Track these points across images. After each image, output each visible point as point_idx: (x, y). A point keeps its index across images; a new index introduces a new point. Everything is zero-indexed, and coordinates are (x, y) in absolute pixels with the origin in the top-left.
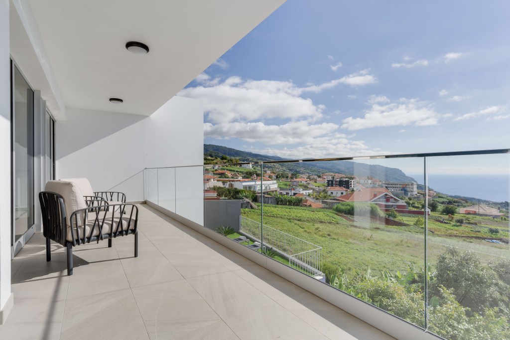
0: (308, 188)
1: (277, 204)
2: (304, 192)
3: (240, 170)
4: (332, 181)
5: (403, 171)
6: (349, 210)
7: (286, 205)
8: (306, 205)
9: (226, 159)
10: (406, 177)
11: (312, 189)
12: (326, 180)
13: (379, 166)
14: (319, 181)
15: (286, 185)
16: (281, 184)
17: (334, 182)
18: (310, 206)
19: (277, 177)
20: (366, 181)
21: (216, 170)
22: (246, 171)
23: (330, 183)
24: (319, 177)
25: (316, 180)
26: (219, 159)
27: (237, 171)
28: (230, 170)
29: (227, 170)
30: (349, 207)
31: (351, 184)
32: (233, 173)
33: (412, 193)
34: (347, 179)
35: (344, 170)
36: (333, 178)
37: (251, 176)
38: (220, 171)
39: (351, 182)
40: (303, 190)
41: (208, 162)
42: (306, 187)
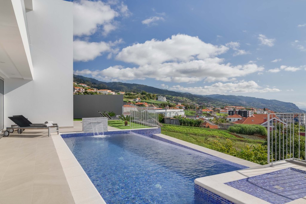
0: (210, 115)
1: (181, 125)
2: (207, 119)
3: (156, 103)
4: (233, 112)
5: (297, 105)
6: (240, 130)
7: (188, 125)
8: (205, 127)
9: (145, 94)
10: (300, 110)
11: (213, 116)
12: (228, 111)
13: (275, 100)
14: (222, 111)
15: (192, 113)
16: (188, 112)
17: (234, 112)
18: (208, 127)
19: (186, 108)
20: (262, 112)
21: (137, 102)
22: (161, 103)
23: (231, 113)
24: (222, 108)
25: (219, 111)
26: (140, 94)
27: (153, 104)
28: (148, 103)
29: (145, 102)
30: (240, 128)
31: (249, 114)
32: (150, 105)
33: (302, 122)
34: (245, 110)
35: (245, 104)
36: (235, 109)
37: (165, 107)
38: (140, 103)
39: (249, 112)
40: (206, 117)
41: (131, 96)
42: (208, 115)
